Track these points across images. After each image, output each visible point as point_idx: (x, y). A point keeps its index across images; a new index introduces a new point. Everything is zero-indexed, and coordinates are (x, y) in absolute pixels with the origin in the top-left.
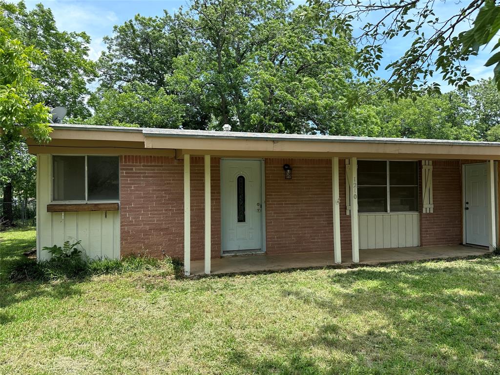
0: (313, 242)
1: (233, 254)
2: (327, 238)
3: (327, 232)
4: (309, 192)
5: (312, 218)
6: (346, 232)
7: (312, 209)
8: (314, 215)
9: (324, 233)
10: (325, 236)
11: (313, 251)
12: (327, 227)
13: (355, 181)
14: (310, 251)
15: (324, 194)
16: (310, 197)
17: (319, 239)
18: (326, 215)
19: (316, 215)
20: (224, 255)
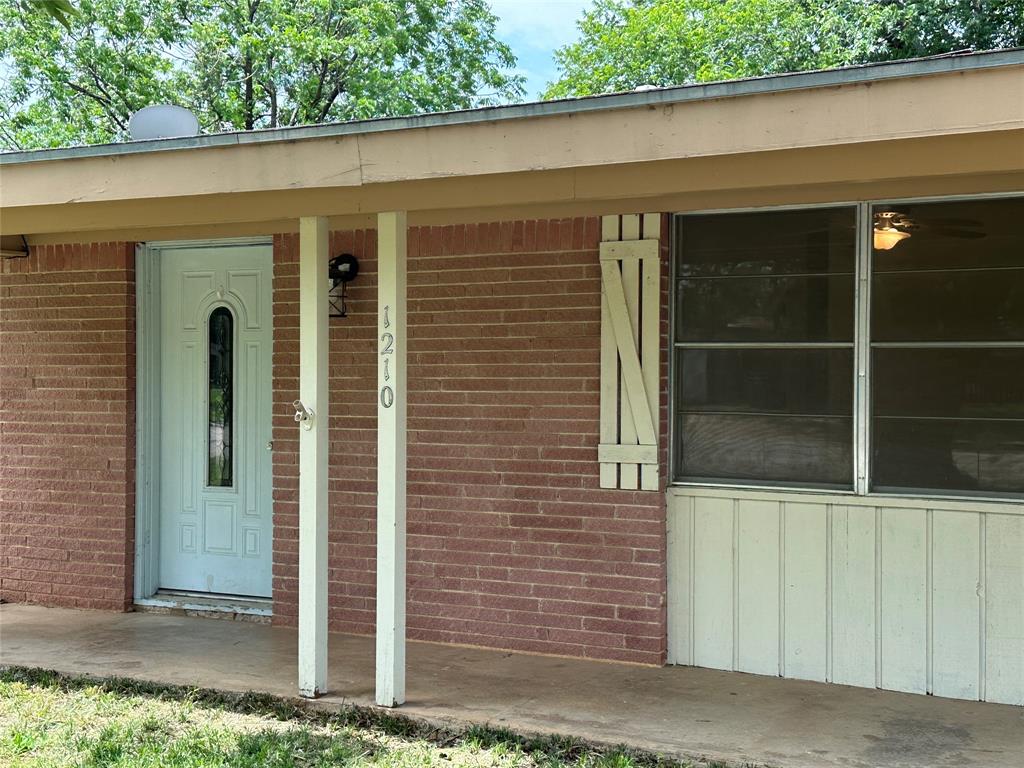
0: (452, 599)
1: (171, 605)
2: (507, 588)
3: (511, 562)
4: (434, 372)
5: (447, 491)
6: (599, 568)
7: (445, 451)
8: (454, 478)
9: (497, 560)
10: (504, 575)
11: (448, 638)
12: (515, 534)
13: (387, 324)
14: (437, 637)
15: (504, 385)
16: (440, 398)
17: (477, 585)
18: (509, 480)
19: (462, 478)
20: (145, 603)
